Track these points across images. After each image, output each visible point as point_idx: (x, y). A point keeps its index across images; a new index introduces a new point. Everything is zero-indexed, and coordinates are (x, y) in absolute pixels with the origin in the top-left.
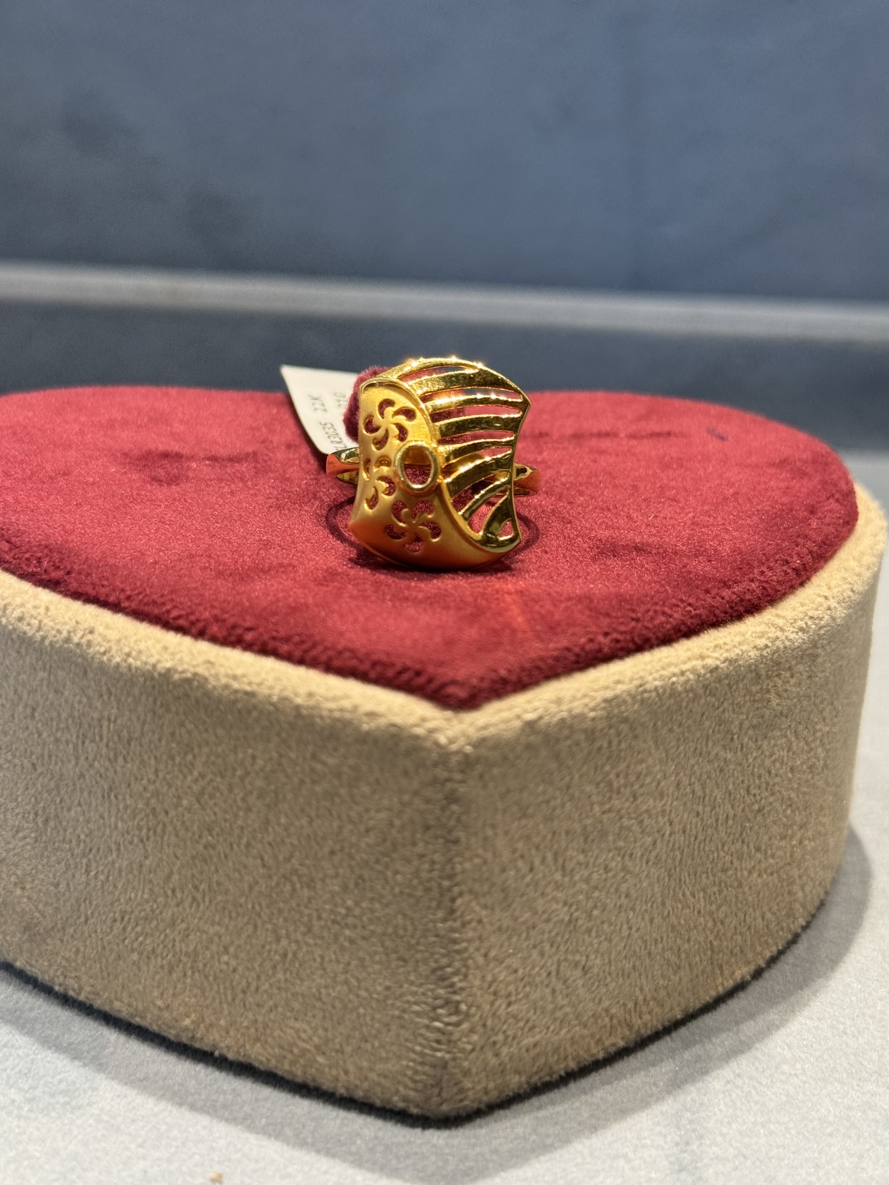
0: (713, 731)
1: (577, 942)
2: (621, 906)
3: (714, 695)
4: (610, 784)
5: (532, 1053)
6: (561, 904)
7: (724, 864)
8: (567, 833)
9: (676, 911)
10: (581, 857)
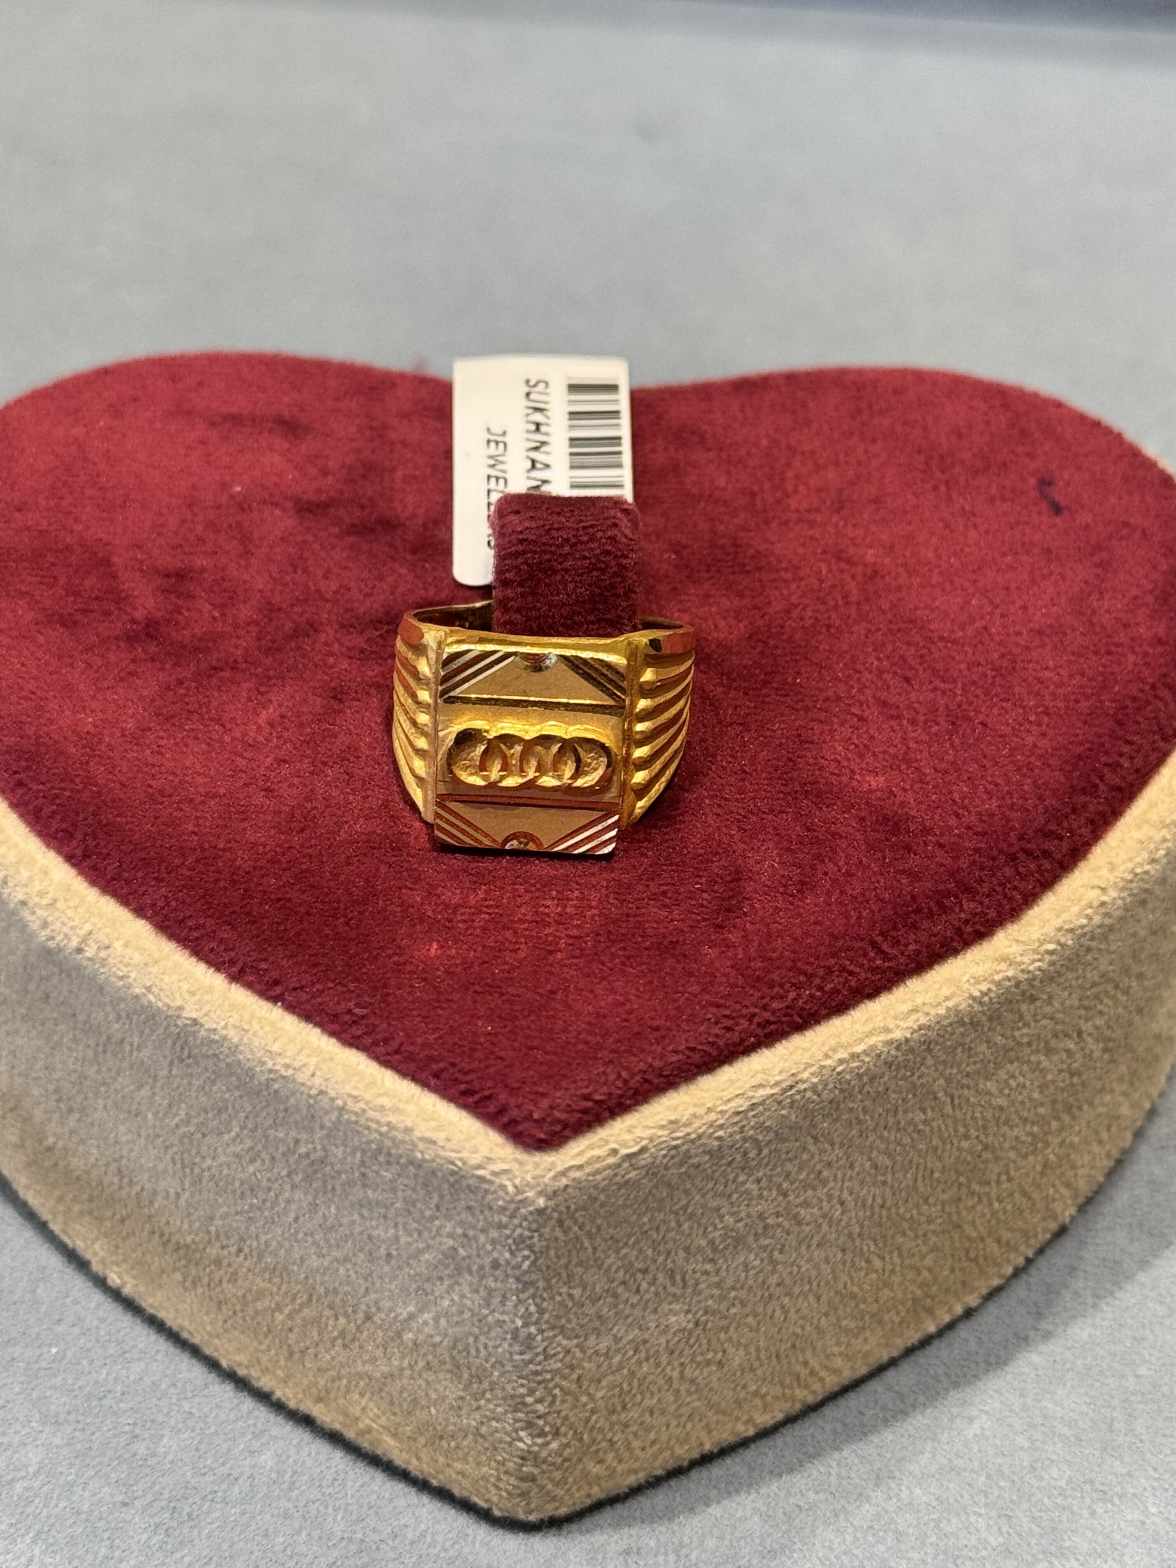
0: (904, 1101)
1: (709, 1340)
2: (771, 1296)
3: (905, 1067)
4: (748, 1192)
5: (650, 1451)
6: (682, 1315)
8: (687, 1249)
9: (856, 1280)
10: (708, 1267)
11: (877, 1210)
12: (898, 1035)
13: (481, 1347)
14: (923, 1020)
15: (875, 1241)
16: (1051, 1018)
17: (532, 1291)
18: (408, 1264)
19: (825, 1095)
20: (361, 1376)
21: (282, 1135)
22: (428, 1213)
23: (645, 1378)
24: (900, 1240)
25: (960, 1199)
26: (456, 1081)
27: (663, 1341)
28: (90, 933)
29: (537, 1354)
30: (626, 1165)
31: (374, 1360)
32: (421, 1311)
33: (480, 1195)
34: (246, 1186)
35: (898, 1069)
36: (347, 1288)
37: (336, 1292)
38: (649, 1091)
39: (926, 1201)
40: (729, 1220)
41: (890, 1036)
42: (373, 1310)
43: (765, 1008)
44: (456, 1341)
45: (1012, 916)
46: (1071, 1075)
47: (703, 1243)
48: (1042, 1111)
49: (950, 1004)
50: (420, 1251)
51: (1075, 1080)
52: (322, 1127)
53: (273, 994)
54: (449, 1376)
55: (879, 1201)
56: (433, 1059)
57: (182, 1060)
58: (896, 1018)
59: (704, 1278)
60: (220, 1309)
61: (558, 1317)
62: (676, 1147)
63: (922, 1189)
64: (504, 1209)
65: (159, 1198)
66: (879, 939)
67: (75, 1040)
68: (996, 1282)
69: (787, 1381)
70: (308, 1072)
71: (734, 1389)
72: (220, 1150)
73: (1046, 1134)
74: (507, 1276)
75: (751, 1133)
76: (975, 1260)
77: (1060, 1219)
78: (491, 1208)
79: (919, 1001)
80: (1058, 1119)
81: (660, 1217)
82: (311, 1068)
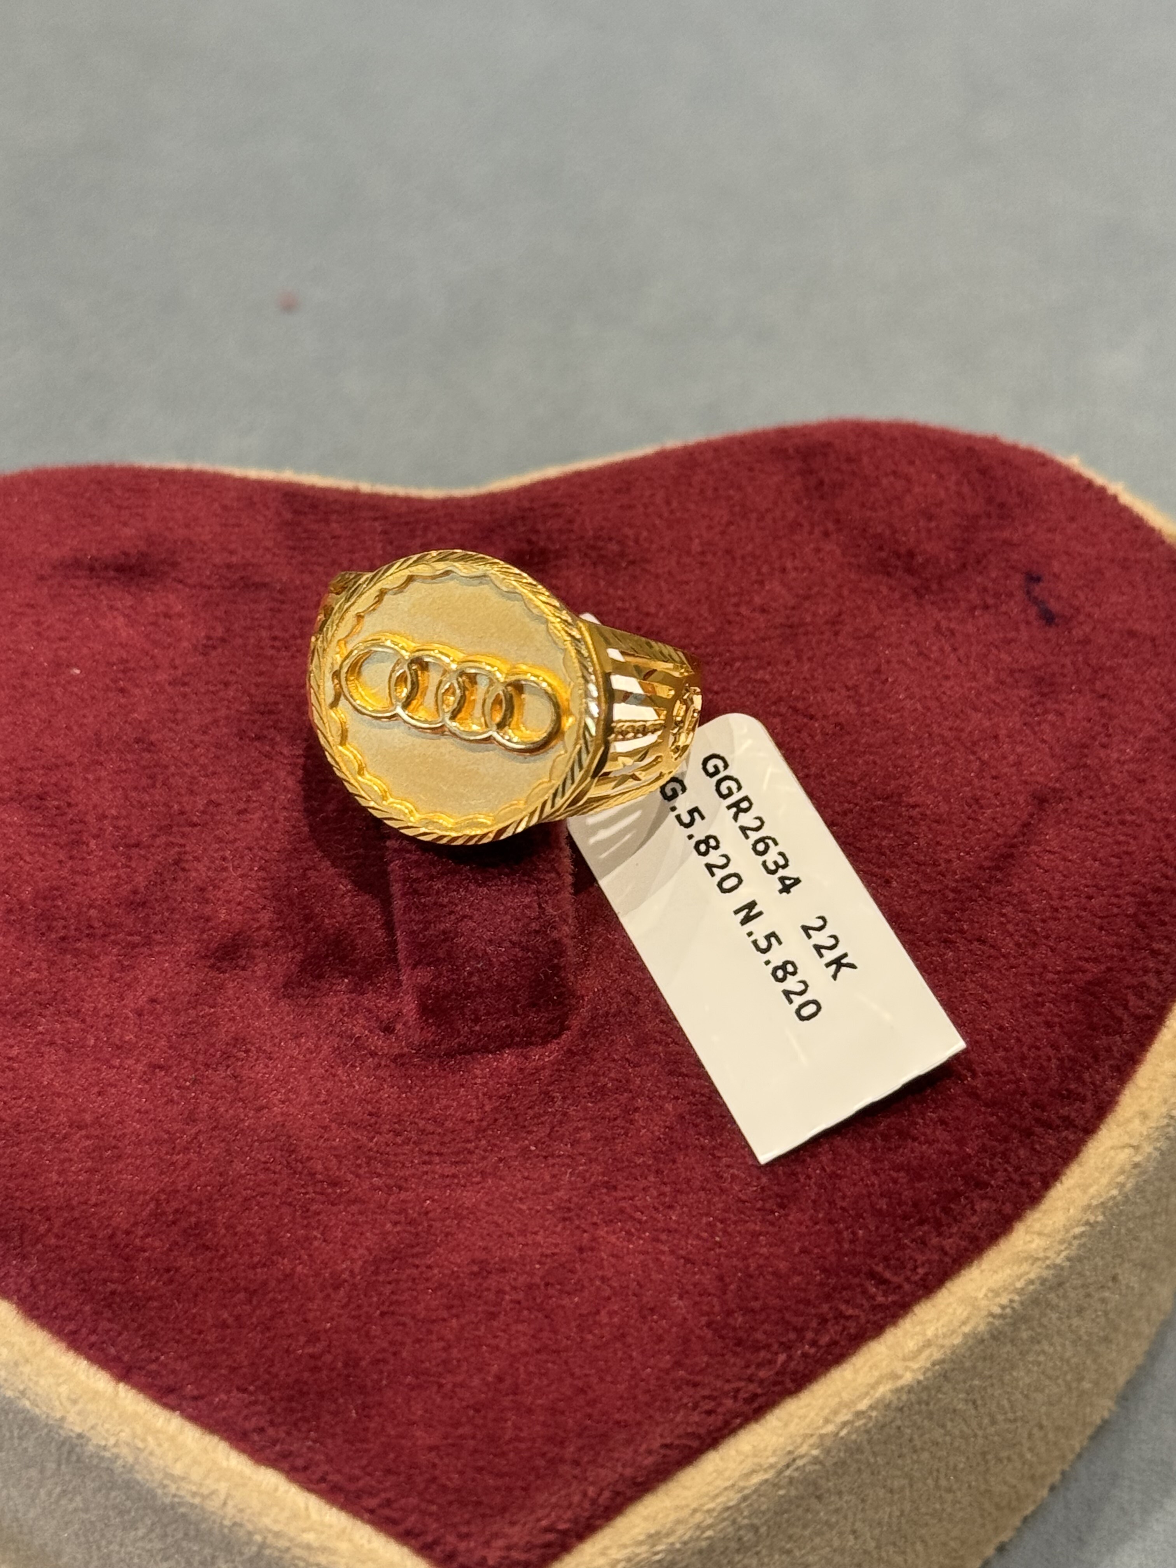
12: (908, 1378)
19: (829, 1463)
24: (922, 1531)
25: (987, 1471)
35: (911, 1408)
38: (621, 1503)
41: (900, 1383)
43: (750, 1380)
49: (967, 1329)
53: (169, 1401)
55: (897, 1514)
57: (70, 1462)
58: (904, 1359)
62: (659, 1561)
63: (944, 1484)
65: (66, 1557)
66: (880, 1269)
68: (1031, 1509)
70: (218, 1500)
72: (127, 1541)
75: (746, 1521)
76: (1007, 1506)
79: (930, 1333)
80: (1093, 1354)
82: (222, 1497)
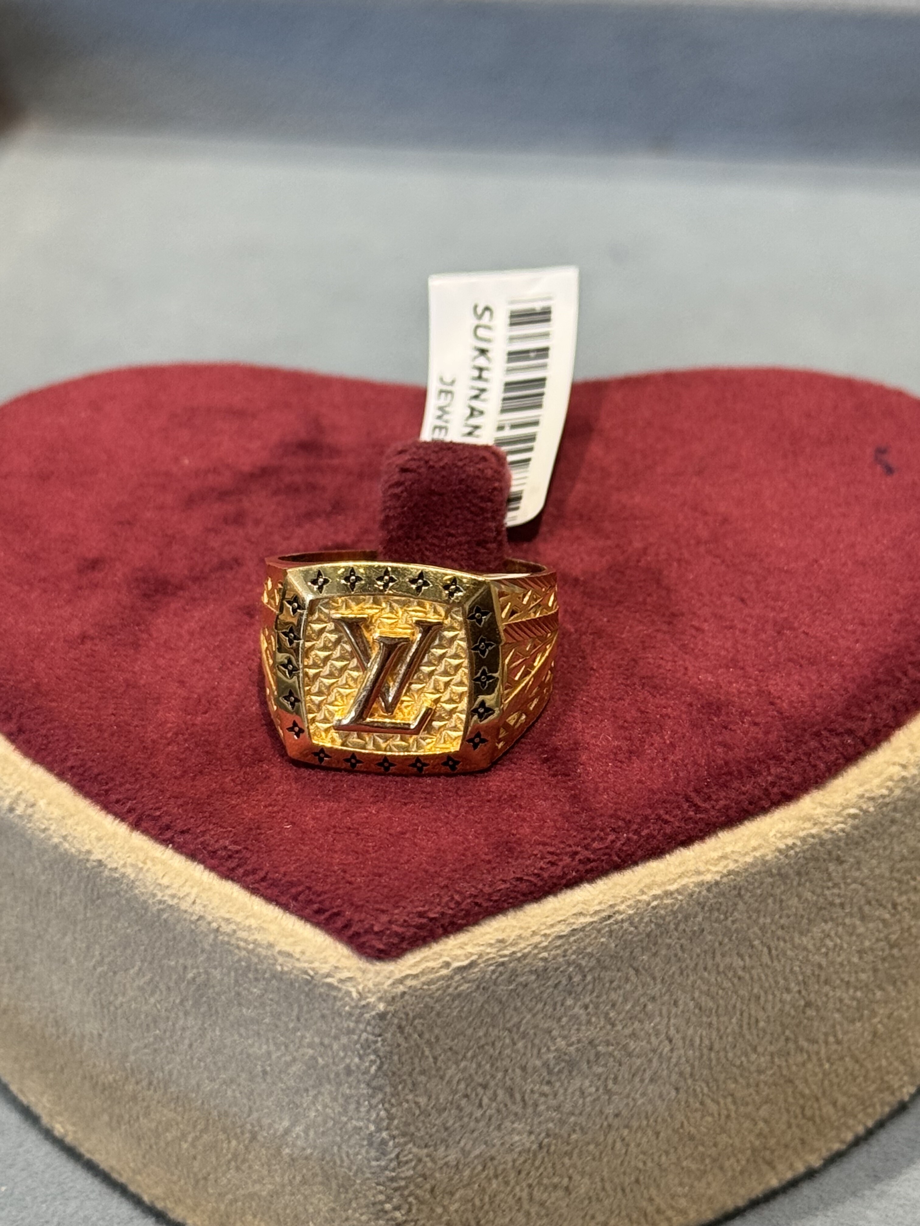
0: (720, 944)
1: (554, 1164)
2: (610, 1126)
3: (718, 910)
4: (575, 1018)
6: (525, 1135)
7: (759, 1065)
8: (524, 1069)
9: (692, 1121)
10: (546, 1089)
11: (705, 1051)
12: (708, 877)
13: (344, 1156)
14: (732, 866)
15: (707, 1084)
16: (862, 884)
17: (380, 1096)
18: (281, 1080)
20: (252, 1196)
21: (173, 963)
22: (291, 1025)
23: (495, 1196)
24: (733, 1086)
25: (788, 1054)
26: (310, 902)
27: (509, 1158)
28: (20, 793)
29: (391, 1160)
30: (457, 977)
31: (260, 1180)
32: (293, 1125)
33: (330, 1002)
34: (150, 1018)
35: (711, 910)
36: (235, 1109)
37: (226, 1114)
38: (479, 913)
39: (755, 1050)
40: (561, 1043)
41: (701, 878)
42: (256, 1129)
43: (586, 847)
44: (325, 1151)
45: (817, 782)
46: (892, 947)
47: (538, 1063)
48: (863, 976)
49: (758, 854)
50: (288, 1065)
51: (895, 951)
52: (203, 951)
53: (165, 837)
54: (321, 1188)
55: (707, 1042)
56: (292, 884)
57: (93, 902)
58: (706, 863)
59: (543, 1099)
60: (139, 1145)
61: (407, 1124)
62: (503, 964)
63: (748, 1037)
64: (351, 1014)
65: (87, 1042)
66: (693, 795)
67: (16, 899)
68: (837, 1146)
69: (635, 1216)
70: (190, 900)
71: (584, 1217)
72: (128, 985)
73: (871, 1002)
74: (359, 1081)
75: (574, 957)
76: (812, 1119)
77: (898, 1094)
78: (340, 1015)
79: (728, 850)
80: (882, 989)
81: (494, 1032)
82: (193, 897)
